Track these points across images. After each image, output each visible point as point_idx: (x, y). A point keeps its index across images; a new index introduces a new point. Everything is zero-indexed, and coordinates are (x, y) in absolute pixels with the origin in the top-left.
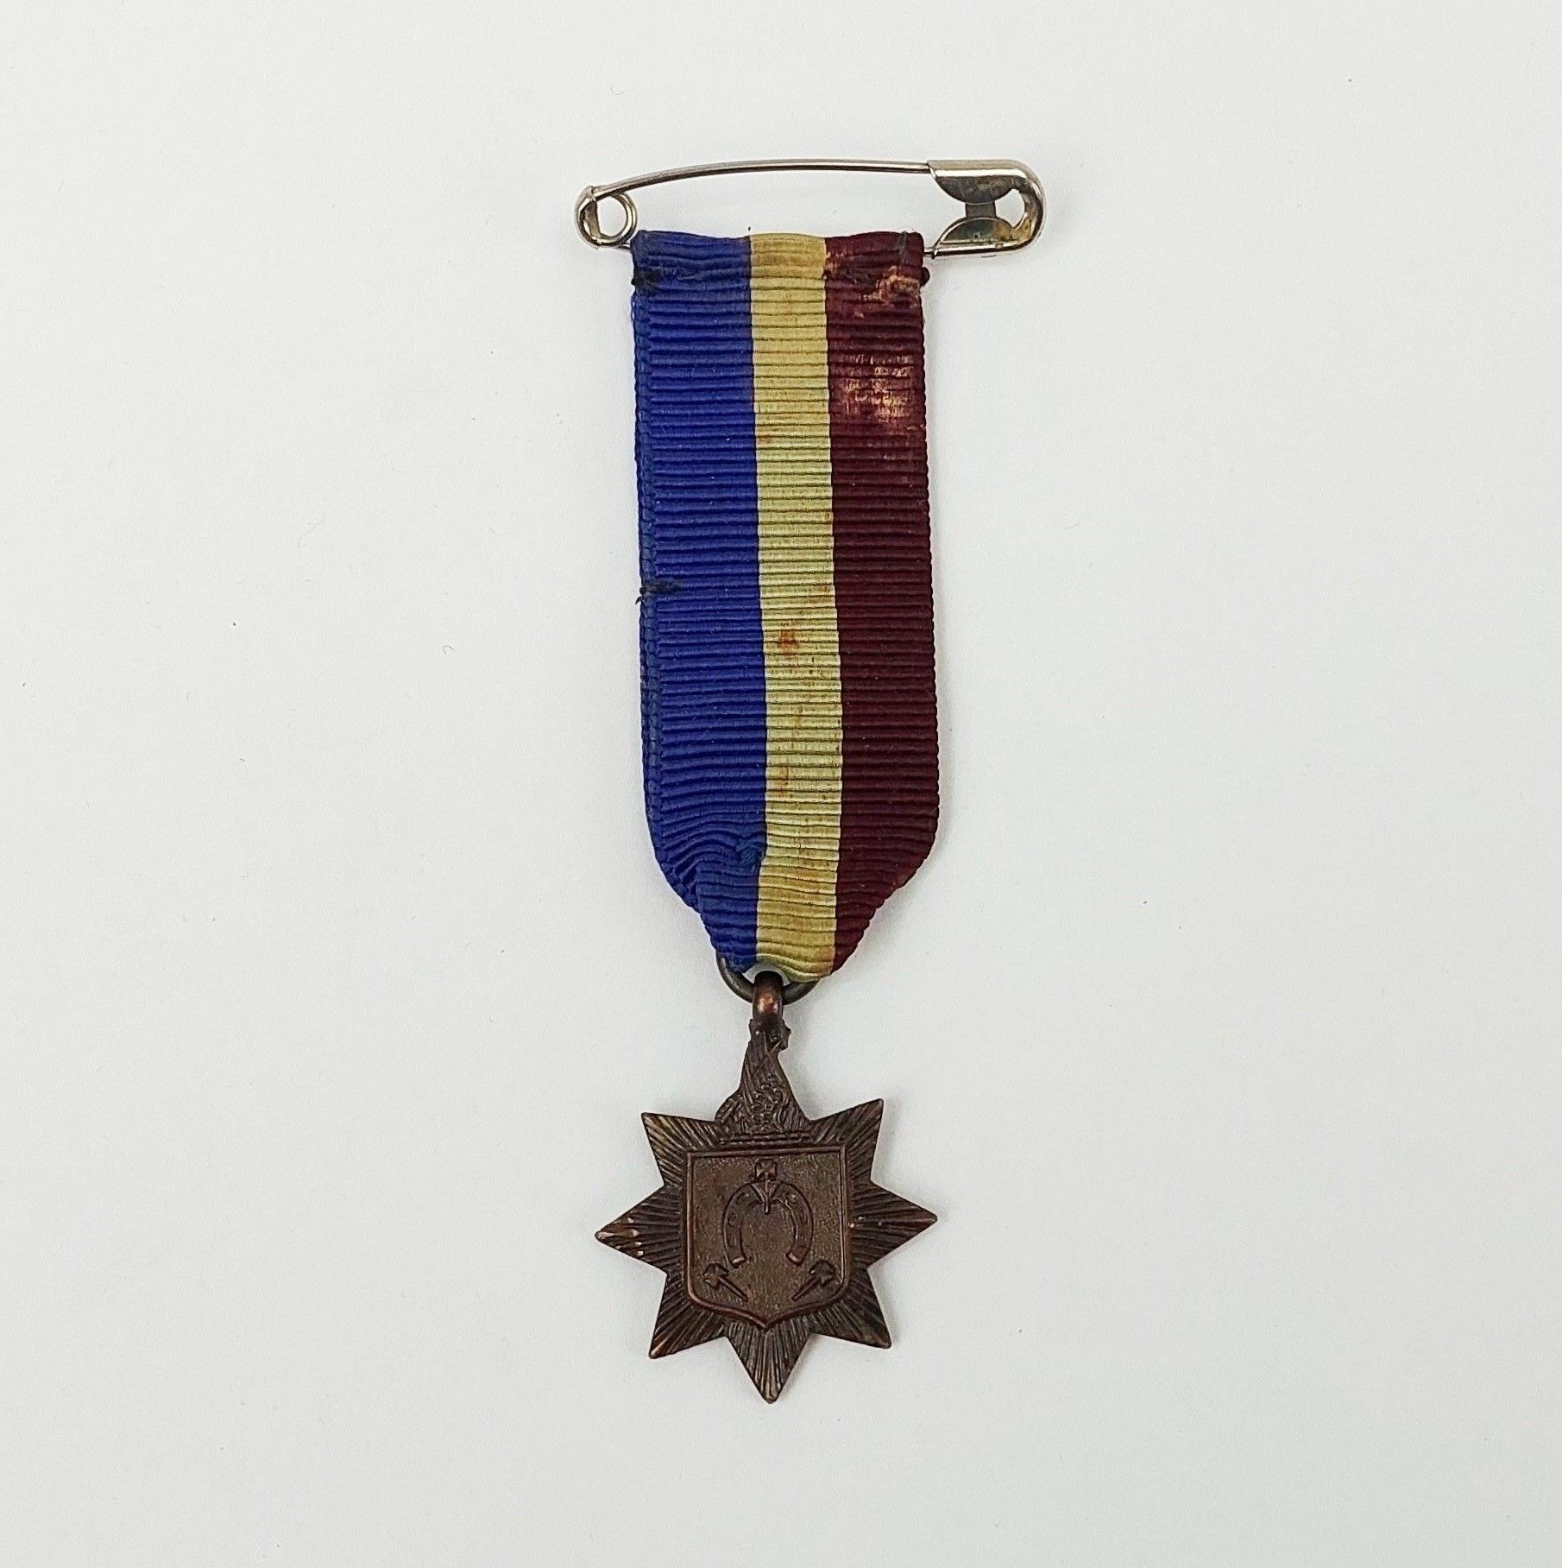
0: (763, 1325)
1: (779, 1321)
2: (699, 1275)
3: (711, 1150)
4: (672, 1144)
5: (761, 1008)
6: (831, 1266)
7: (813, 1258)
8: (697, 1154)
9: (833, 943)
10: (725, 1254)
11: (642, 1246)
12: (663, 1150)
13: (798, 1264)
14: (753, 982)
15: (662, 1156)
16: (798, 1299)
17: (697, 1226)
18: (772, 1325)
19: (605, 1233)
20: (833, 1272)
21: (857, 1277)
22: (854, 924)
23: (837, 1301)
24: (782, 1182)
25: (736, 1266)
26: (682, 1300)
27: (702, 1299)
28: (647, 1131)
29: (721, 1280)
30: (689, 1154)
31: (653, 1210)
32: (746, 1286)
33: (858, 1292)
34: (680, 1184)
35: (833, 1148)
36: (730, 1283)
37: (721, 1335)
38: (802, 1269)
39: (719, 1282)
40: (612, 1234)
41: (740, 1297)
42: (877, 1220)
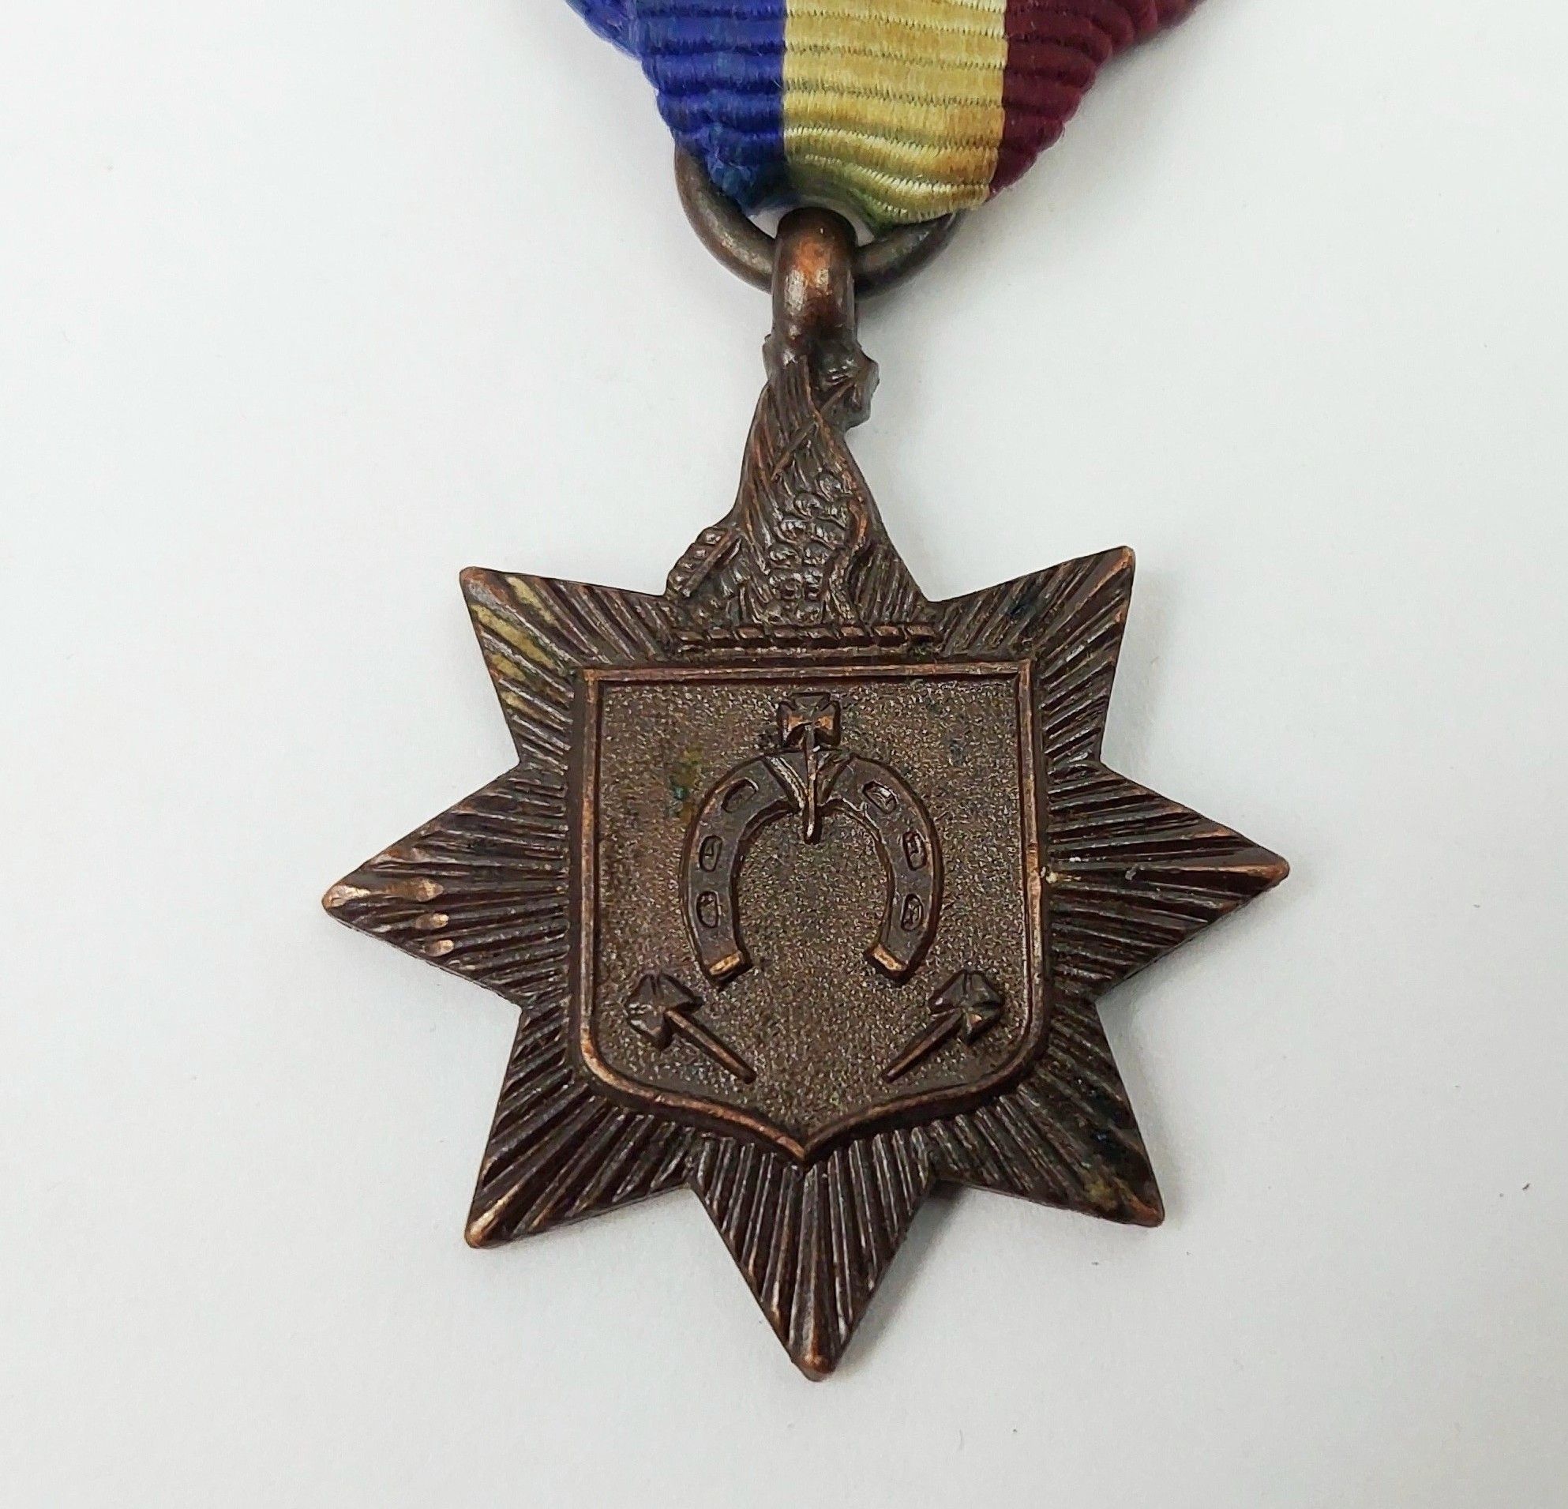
0: (797, 1150)
1: (842, 1140)
2: (614, 1005)
3: (652, 664)
4: (544, 649)
5: (796, 294)
6: (992, 985)
7: (940, 963)
8: (614, 675)
9: (998, 95)
10: (689, 947)
11: (450, 927)
12: (518, 664)
13: (901, 978)
14: (774, 237)
15: (514, 681)
16: (897, 1076)
17: (611, 873)
18: (820, 1154)
19: (348, 890)
20: (998, 1006)
21: (1069, 1021)
22: (1062, 57)
23: (1007, 1086)
24: (853, 756)
25: (723, 981)
26: (566, 1079)
27: (619, 1074)
28: (472, 613)
29: (677, 1018)
30: (590, 676)
31: (485, 826)
32: (751, 1041)
33: (1070, 1062)
34: (566, 757)
35: (998, 668)
36: (703, 1029)
37: (676, 1180)
38: (909, 992)
39: (669, 1027)
40: (363, 893)
41: (733, 1071)
42: (1122, 866)
